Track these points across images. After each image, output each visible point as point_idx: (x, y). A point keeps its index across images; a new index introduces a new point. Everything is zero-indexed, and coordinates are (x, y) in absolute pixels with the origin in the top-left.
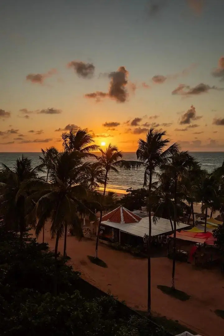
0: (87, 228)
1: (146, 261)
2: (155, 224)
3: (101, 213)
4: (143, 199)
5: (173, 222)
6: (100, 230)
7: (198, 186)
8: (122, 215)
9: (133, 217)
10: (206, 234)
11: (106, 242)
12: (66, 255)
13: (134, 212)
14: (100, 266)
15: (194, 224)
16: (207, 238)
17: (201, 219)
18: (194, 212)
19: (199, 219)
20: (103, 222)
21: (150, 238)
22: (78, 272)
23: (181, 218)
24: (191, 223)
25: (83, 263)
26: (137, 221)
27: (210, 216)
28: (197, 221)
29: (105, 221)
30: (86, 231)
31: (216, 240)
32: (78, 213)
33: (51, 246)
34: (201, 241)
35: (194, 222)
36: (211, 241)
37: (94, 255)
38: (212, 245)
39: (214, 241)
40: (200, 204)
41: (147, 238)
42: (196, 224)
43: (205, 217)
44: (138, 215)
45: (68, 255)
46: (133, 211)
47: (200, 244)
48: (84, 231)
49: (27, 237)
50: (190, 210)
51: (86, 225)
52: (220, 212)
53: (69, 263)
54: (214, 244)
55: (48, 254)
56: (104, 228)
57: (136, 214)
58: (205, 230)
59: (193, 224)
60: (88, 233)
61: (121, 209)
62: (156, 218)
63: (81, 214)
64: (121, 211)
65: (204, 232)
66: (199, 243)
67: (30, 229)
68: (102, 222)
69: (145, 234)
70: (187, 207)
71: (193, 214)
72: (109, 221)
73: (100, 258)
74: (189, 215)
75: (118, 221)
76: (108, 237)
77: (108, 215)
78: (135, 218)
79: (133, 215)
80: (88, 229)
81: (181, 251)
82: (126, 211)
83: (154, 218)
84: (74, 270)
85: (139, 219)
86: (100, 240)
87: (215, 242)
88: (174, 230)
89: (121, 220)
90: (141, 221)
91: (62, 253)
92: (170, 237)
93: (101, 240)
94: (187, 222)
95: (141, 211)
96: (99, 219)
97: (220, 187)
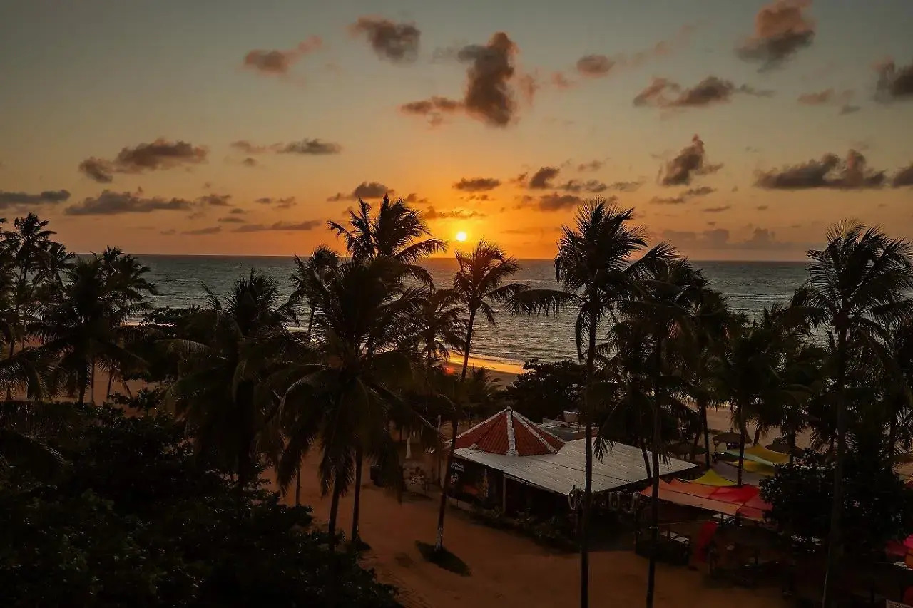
0: (415, 465)
1: (576, 560)
2: (601, 458)
3: (455, 426)
4: (569, 391)
5: (649, 454)
6: (450, 472)
7: (723, 357)
8: (510, 432)
9: (541, 439)
10: (741, 491)
11: (465, 506)
12: (359, 539)
13: (543, 425)
14: (451, 571)
15: (708, 461)
16: (744, 501)
17: (729, 448)
18: (710, 427)
19: (723, 449)
20: (459, 452)
21: (586, 497)
22: (390, 587)
23: (673, 442)
24: (701, 458)
25: (403, 561)
26: (553, 450)
27: (753, 439)
28: (716, 453)
29: (465, 449)
30: (411, 473)
31: (769, 507)
32: (392, 424)
33: (320, 515)
34: (726, 509)
35: (707, 456)
36: (756, 511)
37: (434, 541)
38: (759, 520)
39: (763, 511)
40: (728, 405)
41: (579, 497)
42: (715, 462)
43: (739, 441)
44: (554, 432)
45: (363, 540)
46: (541, 422)
47: (725, 517)
48: (406, 474)
49: (255, 486)
50: (698, 423)
51: (413, 458)
52: (783, 430)
53: (366, 562)
54: (765, 517)
55: (312, 536)
56: (460, 467)
57: (549, 430)
58: (740, 481)
59: (705, 462)
60: (419, 481)
61: (509, 417)
62: (603, 442)
63: (398, 428)
64: (509, 422)
65: (736, 484)
66: (723, 514)
67: (264, 467)
68: (456, 452)
69: (574, 486)
70: (689, 414)
71: (707, 432)
72: (476, 449)
73: (449, 549)
74: (695, 436)
75: (502, 450)
76: (474, 492)
77: (473, 431)
78: (545, 442)
79: (541, 433)
80: (418, 469)
81: (673, 535)
82: (523, 422)
83: (598, 441)
84: (380, 580)
85: (558, 446)
86: (450, 498)
87: (767, 514)
88: (652, 476)
89: (507, 448)
90: (562, 449)
91: (348, 535)
92: (643, 497)
93: (452, 500)
94: (688, 455)
95: (564, 423)
96: (450, 442)
97: (783, 360)
